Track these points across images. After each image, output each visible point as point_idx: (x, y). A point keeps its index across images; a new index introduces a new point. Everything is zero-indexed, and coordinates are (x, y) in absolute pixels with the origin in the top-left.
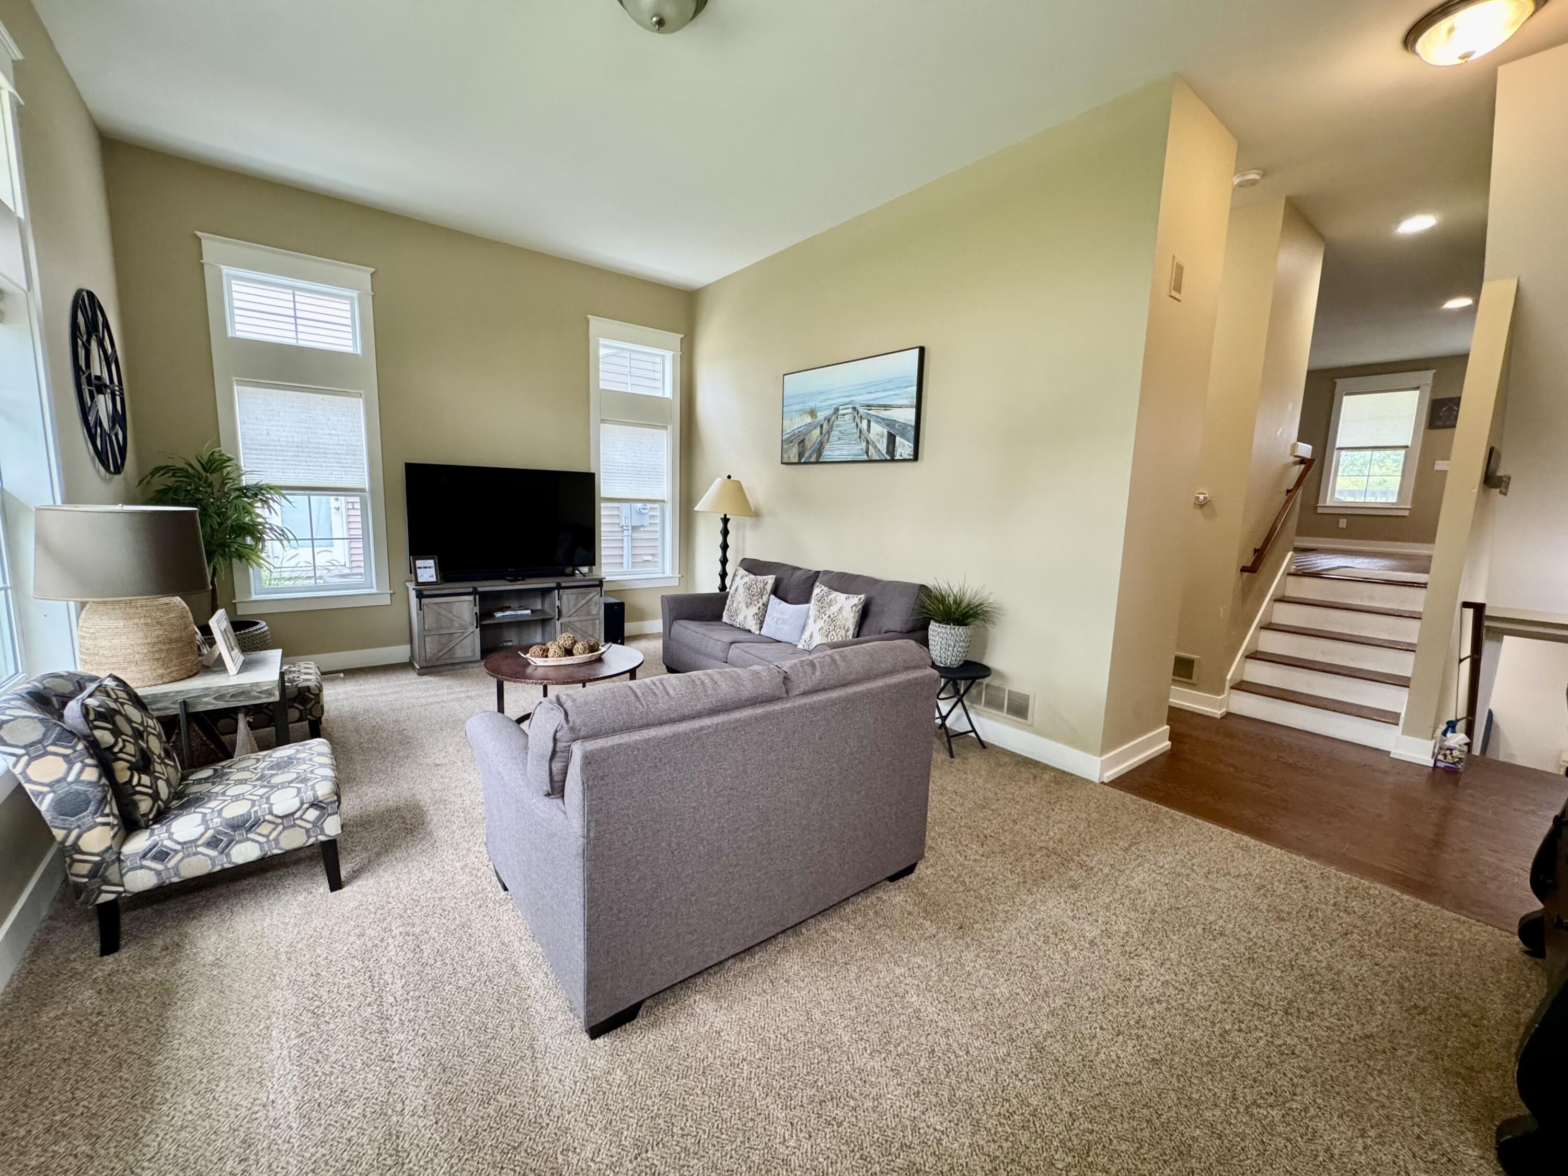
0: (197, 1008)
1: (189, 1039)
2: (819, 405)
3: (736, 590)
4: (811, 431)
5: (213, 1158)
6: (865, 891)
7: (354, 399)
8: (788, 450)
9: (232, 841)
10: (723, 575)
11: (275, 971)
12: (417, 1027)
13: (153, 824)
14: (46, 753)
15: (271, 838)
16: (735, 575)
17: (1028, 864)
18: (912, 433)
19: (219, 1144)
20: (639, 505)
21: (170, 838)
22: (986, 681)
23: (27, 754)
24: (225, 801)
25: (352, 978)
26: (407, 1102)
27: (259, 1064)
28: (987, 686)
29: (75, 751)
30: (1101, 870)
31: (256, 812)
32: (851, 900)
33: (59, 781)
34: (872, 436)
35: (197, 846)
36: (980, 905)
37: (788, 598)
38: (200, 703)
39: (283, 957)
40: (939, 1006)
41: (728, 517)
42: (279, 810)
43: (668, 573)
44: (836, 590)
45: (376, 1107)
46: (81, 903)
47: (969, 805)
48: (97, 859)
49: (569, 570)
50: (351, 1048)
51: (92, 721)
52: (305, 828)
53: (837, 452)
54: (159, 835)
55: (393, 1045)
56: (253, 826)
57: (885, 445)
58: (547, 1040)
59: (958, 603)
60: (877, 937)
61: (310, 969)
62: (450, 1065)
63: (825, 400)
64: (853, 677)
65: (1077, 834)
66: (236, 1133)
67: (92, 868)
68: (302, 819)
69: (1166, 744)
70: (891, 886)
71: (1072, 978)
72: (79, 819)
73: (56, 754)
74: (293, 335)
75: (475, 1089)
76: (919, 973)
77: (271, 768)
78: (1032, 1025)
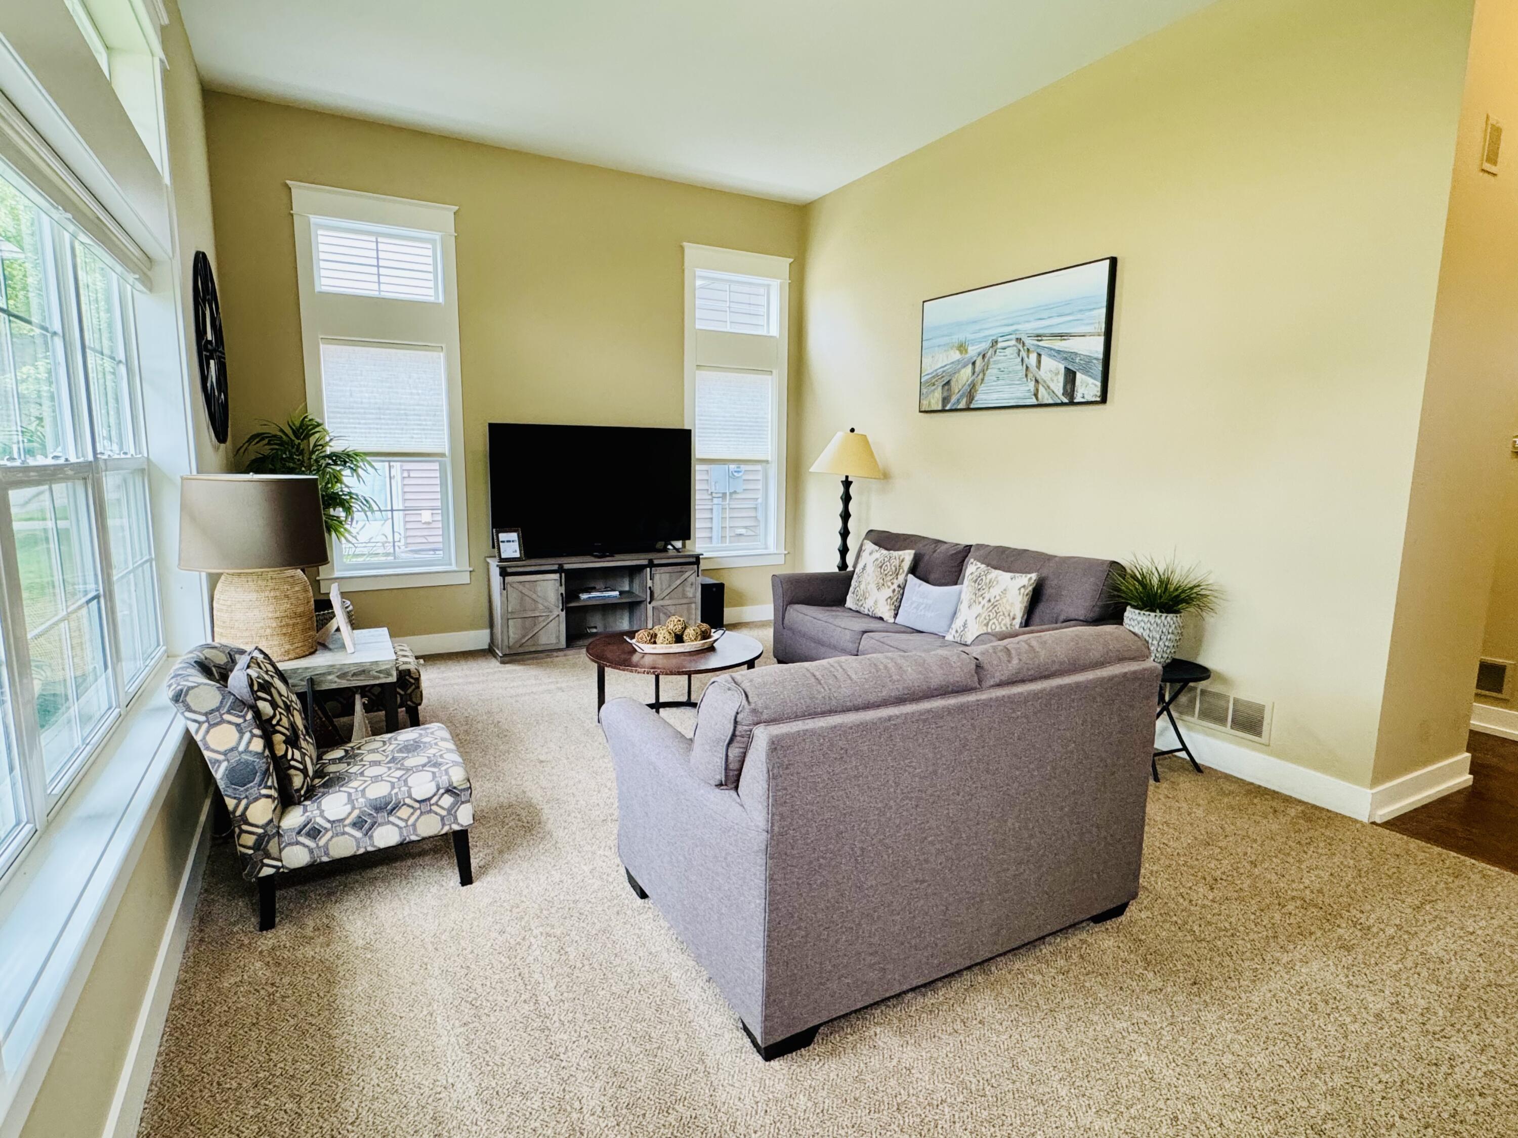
0: (360, 988)
1: (360, 1017)
2: (971, 337)
3: (864, 568)
4: (959, 371)
5: (409, 1130)
6: (1063, 931)
7: (435, 353)
8: (928, 394)
9: (375, 823)
10: (844, 551)
11: (426, 960)
12: (578, 1029)
13: (304, 800)
14: (223, 721)
15: (410, 822)
16: (860, 550)
17: (1278, 916)
18: (1100, 367)
19: (411, 1117)
20: (733, 467)
21: (322, 815)
22: (1202, 685)
23: (208, 721)
24: (365, 781)
25: (502, 974)
26: (584, 1101)
27: (430, 1048)
28: (1203, 692)
29: (245, 721)
30: (1383, 930)
31: (396, 794)
32: (1047, 939)
33: (232, 750)
34: (1043, 374)
35: (344, 826)
36: (1218, 959)
37: (930, 580)
38: (325, 681)
39: (430, 947)
40: (1178, 1070)
41: (850, 479)
42: (419, 794)
43: (772, 549)
44: (995, 568)
45: (554, 1102)
46: (246, 875)
47: (1187, 840)
48: (260, 831)
49: (660, 545)
50: (516, 1043)
51: (256, 692)
52: (440, 815)
53: (995, 396)
54: (312, 811)
55: (558, 1043)
56: (394, 809)
57: (1061, 385)
58: (717, 1057)
59: (1165, 583)
60: (1087, 984)
61: (460, 961)
62: (620, 1070)
63: (980, 331)
64: (1056, 667)
65: (1343, 884)
66: (425, 1110)
67: (257, 840)
68: (438, 805)
69: (1465, 779)
70: (1098, 928)
71: (1354, 1055)
72: (247, 790)
73: (230, 722)
74: (375, 286)
75: (651, 1096)
76: (1146, 1030)
77: (400, 751)
78: (1305, 1104)
